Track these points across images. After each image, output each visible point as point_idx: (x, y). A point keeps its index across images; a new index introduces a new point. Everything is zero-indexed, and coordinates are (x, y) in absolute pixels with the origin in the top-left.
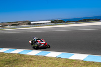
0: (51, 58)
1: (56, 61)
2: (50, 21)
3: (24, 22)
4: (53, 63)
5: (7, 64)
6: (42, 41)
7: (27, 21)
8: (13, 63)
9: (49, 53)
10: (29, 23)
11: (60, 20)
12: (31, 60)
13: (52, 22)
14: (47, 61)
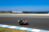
2: (22, 12)
6: (25, 21)
8: (2, 31)
10: (11, 12)
12: (12, 31)
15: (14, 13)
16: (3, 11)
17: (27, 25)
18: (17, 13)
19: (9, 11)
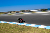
0: (41, 29)
1: (44, 30)
2: (40, 10)
3: (27, 10)
4: (42, 31)
5: (20, 30)
7: (29, 10)
8: (22, 29)
9: (40, 26)
10: (30, 11)
11: (46, 9)
12: (31, 29)
13: (41, 10)
14: (39, 30)
19: (28, 10)
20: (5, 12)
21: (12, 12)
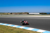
13: (40, 14)
15: (31, 14)
16: (21, 13)
17: (28, 25)
18: (34, 14)
19: (26, 13)
20: (2, 13)
21: (9, 14)
